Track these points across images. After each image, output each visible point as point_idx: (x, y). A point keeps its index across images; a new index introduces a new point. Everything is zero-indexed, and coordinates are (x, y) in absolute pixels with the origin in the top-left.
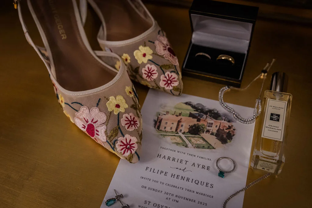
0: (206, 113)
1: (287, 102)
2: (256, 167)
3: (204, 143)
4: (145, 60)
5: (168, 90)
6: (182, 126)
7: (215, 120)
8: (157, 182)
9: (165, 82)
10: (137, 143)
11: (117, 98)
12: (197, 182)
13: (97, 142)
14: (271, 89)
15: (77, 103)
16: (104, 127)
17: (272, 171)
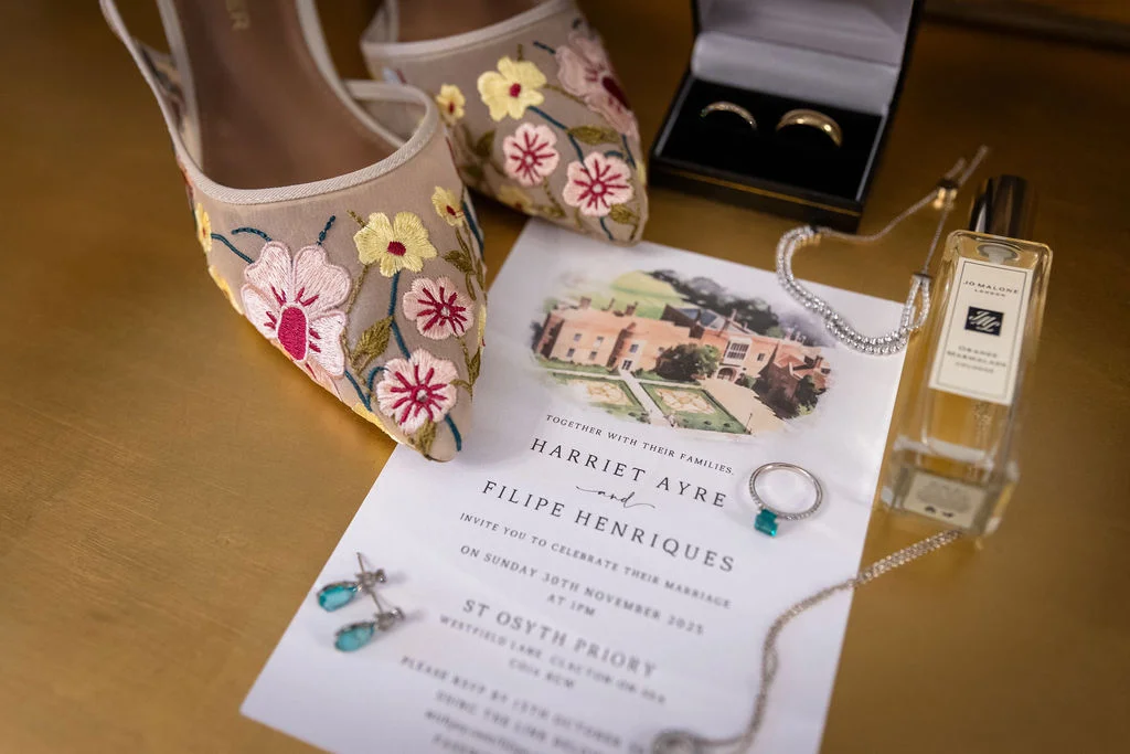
0: (726, 310)
1: (1030, 273)
2: (902, 503)
3: (711, 411)
4: (516, 108)
5: (592, 217)
6: (634, 348)
7: (756, 335)
8: (522, 536)
9: (581, 190)
10: (456, 383)
11: (397, 220)
12: (670, 546)
13: (313, 378)
14: (973, 228)
15: (252, 231)
16: (338, 318)
17: (964, 520)
